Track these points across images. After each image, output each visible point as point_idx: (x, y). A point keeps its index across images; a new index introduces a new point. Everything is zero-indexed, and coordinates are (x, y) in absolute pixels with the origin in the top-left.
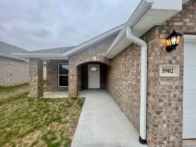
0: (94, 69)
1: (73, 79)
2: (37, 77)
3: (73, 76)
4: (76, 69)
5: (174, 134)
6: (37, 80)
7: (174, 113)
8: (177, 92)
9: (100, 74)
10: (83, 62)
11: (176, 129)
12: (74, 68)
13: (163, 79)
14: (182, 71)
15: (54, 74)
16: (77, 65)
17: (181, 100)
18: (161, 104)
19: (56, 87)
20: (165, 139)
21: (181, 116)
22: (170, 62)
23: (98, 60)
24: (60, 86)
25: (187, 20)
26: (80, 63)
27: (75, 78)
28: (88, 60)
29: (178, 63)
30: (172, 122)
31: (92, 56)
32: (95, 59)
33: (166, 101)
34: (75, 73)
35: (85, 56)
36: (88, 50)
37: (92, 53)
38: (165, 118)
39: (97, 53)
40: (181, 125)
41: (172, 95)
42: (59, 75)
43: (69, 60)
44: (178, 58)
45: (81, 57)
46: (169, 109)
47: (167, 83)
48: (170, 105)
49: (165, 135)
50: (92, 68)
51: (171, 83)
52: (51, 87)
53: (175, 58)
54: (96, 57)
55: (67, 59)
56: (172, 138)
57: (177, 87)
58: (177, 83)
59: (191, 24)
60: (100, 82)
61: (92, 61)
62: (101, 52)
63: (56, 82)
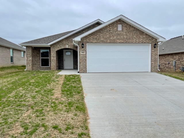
0: (68, 53)
1: (54, 59)
2: (31, 58)
3: (54, 57)
4: (55, 53)
5: (84, 68)
6: (31, 60)
7: (84, 63)
8: (85, 58)
9: (73, 58)
10: (60, 48)
11: (85, 67)
12: (54, 52)
13: (81, 55)
14: (86, 53)
15: (38, 57)
16: (56, 50)
17: (86, 60)
18: (81, 61)
19: (39, 66)
20: (82, 69)
21: (86, 64)
22: (83, 51)
23: (69, 47)
24: (42, 66)
25: (87, 40)
26: (58, 49)
27: (55, 58)
28: (63, 47)
29: (85, 51)
30: (84, 65)
31: (65, 45)
32: (67, 47)
33: (82, 60)
34: (55, 55)
35: (61, 45)
36: (62, 41)
37: (65, 43)
38: (82, 64)
39: (68, 43)
40: (86, 66)
41: (84, 59)
42: (41, 58)
43: (51, 47)
44: (85, 49)
45: (58, 46)
46: (83, 62)
47: (82, 56)
48: (83, 61)
49: (82, 68)
50: (66, 53)
51: (83, 56)
52: (35, 66)
53: (84, 49)
54: (68, 46)
55: (50, 46)
56: (84, 69)
57: (85, 57)
58: (85, 56)
59: (88, 41)
60: (74, 64)
61: (66, 48)
62: (71, 42)
63: (39, 63)
